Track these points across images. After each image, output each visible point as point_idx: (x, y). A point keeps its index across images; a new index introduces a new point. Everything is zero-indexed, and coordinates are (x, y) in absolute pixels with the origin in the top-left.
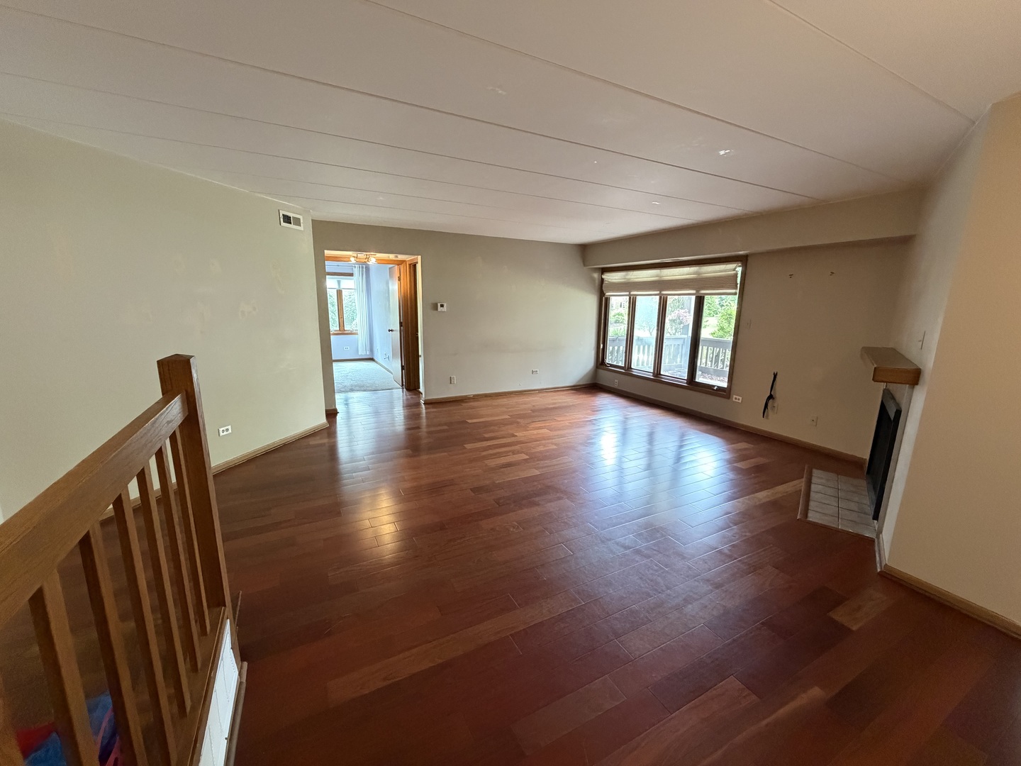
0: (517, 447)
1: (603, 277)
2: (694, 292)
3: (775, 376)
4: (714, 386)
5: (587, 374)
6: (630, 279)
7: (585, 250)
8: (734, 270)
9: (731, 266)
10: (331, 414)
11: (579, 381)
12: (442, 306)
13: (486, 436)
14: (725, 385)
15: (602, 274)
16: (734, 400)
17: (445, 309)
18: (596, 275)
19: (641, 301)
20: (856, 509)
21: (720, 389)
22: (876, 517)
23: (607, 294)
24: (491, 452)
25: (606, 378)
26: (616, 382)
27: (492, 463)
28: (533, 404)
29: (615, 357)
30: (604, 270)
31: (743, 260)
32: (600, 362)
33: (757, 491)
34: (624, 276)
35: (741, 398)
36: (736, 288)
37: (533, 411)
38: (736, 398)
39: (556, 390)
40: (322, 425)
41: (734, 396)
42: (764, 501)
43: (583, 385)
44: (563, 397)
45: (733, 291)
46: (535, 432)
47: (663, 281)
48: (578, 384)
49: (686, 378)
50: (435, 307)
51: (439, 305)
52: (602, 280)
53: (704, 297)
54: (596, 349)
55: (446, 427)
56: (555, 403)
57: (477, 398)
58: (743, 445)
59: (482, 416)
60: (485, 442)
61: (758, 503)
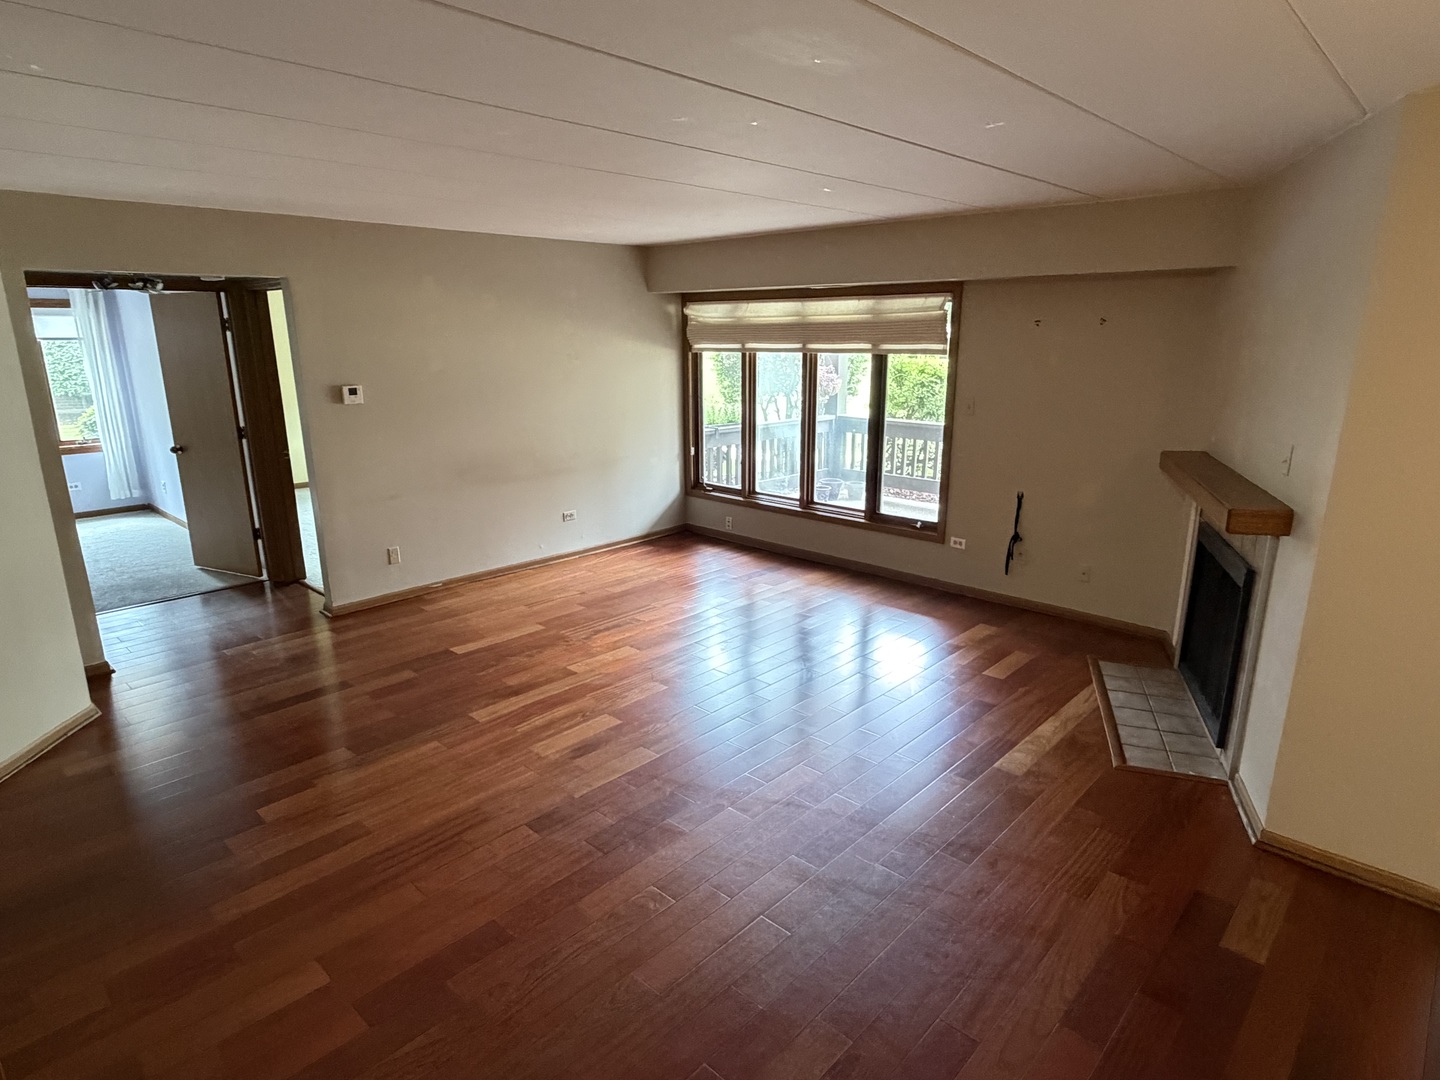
0: (586, 702)
1: (687, 311)
2: (869, 346)
3: (1020, 498)
4: (916, 521)
5: (670, 507)
6: (739, 318)
7: (646, 257)
8: (941, 307)
9: (934, 301)
10: (99, 678)
11: (656, 524)
12: (353, 392)
13: (513, 681)
14: (934, 518)
15: (684, 305)
16: (952, 544)
17: (359, 398)
18: (672, 309)
19: (763, 361)
20: (1183, 730)
21: (926, 526)
22: (1222, 743)
23: (696, 346)
24: (538, 721)
25: (706, 514)
26: (728, 521)
27: (552, 748)
28: (584, 588)
29: (721, 470)
30: (687, 299)
31: (954, 289)
32: (692, 482)
33: (1039, 723)
34: (731, 311)
35: (964, 541)
36: (944, 341)
37: (588, 605)
38: (956, 542)
39: (614, 548)
40: (87, 714)
41: (953, 539)
42: (1054, 741)
43: (666, 530)
44: (633, 564)
45: (940, 347)
46: (608, 657)
47: (810, 324)
48: (654, 530)
49: (863, 508)
50: (337, 395)
51: (346, 390)
52: (685, 319)
53: (886, 357)
54: (681, 457)
55: (407, 674)
56: (623, 581)
57: (450, 587)
58: (982, 631)
59: (478, 635)
60: (513, 699)
61: (1048, 748)
